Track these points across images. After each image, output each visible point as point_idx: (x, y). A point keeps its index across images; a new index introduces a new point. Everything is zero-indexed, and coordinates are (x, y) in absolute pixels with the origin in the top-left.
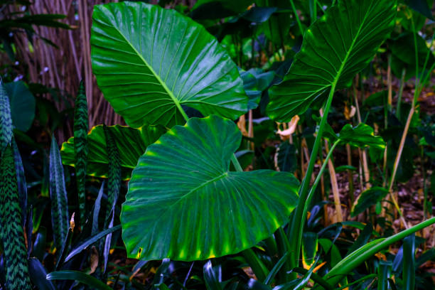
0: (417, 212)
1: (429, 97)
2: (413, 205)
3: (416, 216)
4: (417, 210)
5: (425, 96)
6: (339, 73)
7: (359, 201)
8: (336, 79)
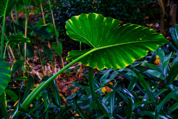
0: (37, 66)
1: (21, 15)
2: (34, 63)
3: (37, 68)
4: (36, 65)
5: (20, 15)
6: (6, 9)
7: (13, 68)
8: (5, 12)
